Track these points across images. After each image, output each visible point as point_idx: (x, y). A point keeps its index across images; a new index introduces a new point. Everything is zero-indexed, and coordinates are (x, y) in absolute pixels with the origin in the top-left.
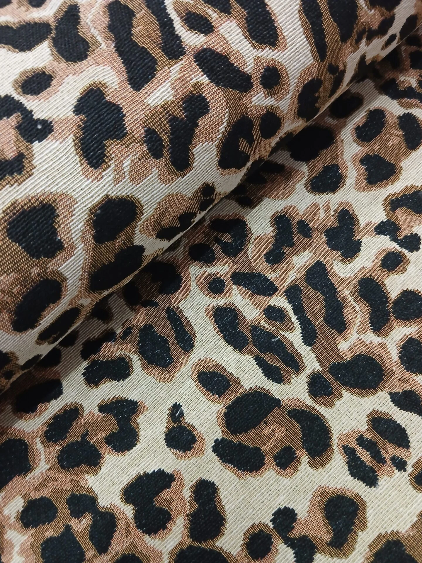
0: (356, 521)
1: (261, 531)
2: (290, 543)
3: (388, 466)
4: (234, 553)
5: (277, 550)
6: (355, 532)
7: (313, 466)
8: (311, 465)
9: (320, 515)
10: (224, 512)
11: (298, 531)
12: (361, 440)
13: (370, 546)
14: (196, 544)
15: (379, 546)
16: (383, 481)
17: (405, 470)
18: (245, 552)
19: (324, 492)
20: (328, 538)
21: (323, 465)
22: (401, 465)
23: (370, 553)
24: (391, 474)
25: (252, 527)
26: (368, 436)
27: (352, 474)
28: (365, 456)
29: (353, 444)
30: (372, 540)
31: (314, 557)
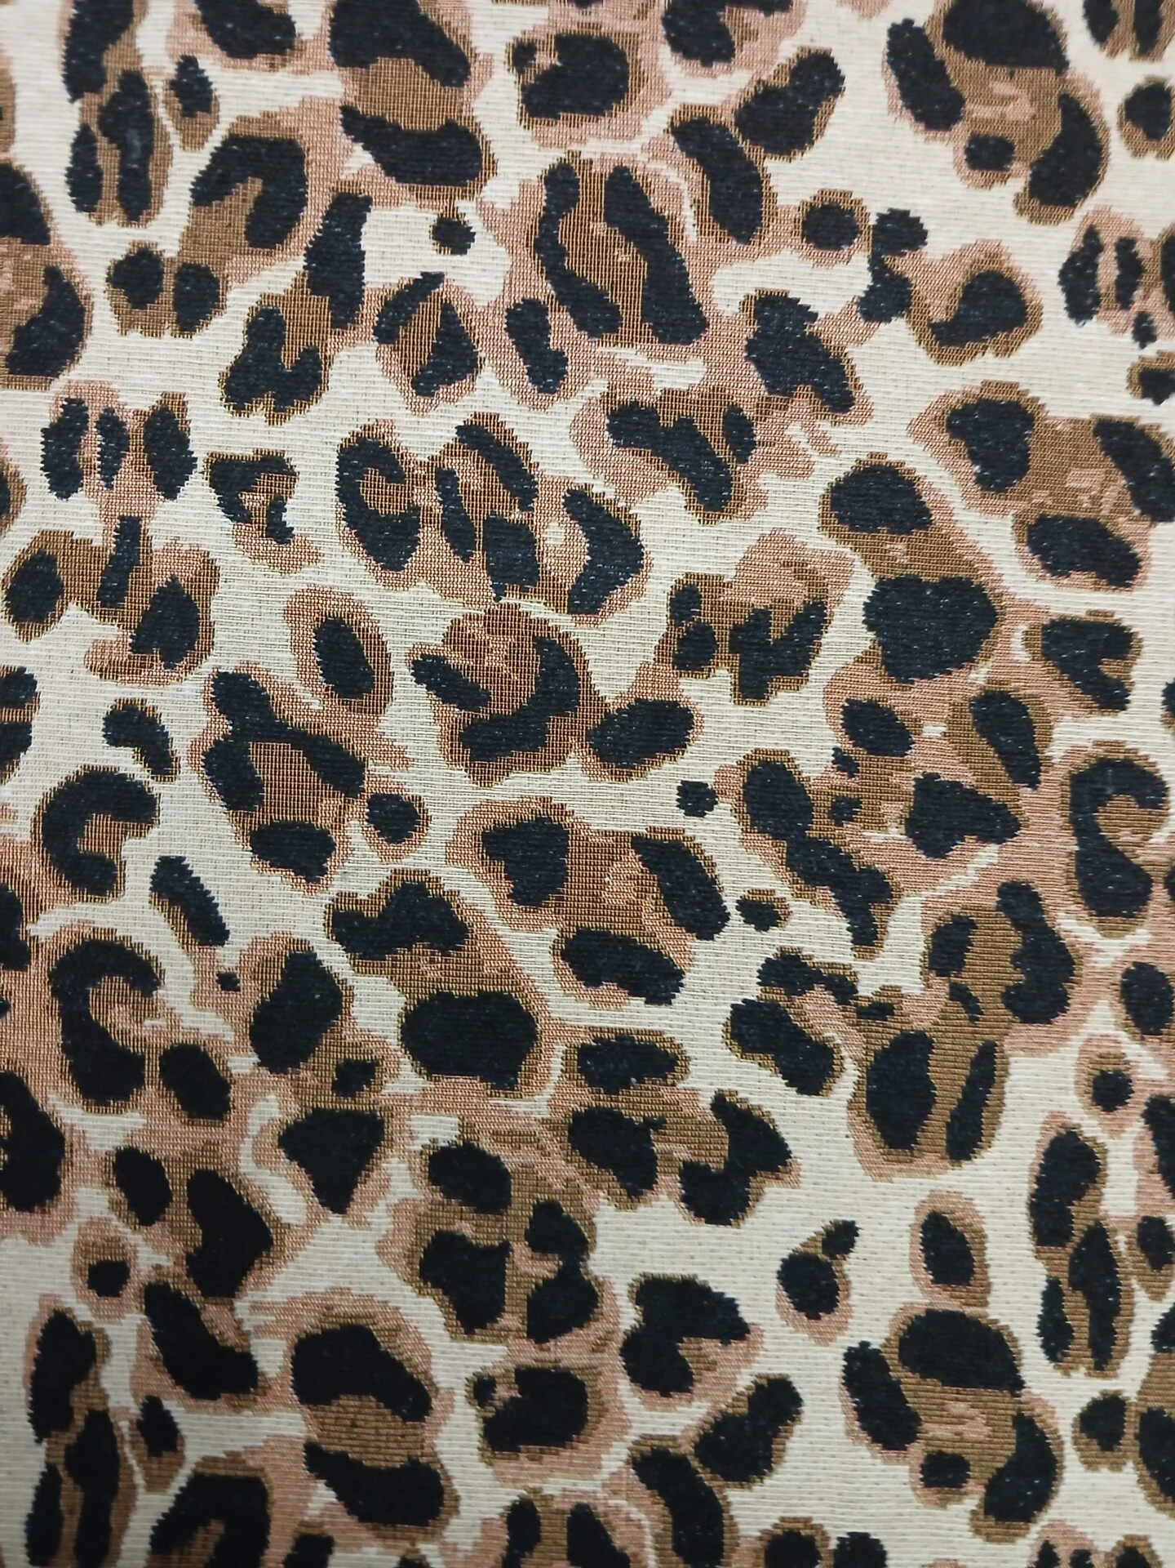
0: (1001, 336)
1: (851, 212)
2: (877, 267)
3: (1126, 318)
4: (782, 201)
5: (850, 257)
6: (985, 348)
7: (1020, 205)
8: (1017, 202)
9: (959, 278)
10: (821, 133)
11: (903, 264)
12: (1126, 247)
13: (986, 384)
14: (734, 131)
15: (1000, 397)
16: (1095, 327)
17: (1143, 346)
18: (800, 215)
19: (996, 255)
20: (939, 315)
21: (1036, 219)
22: (1144, 333)
23: (978, 392)
24: (1118, 331)
25: (845, 194)
26: (1144, 251)
27: (1063, 274)
28: (1108, 270)
29: (1109, 238)
30: (999, 379)
31: (894, 319)
